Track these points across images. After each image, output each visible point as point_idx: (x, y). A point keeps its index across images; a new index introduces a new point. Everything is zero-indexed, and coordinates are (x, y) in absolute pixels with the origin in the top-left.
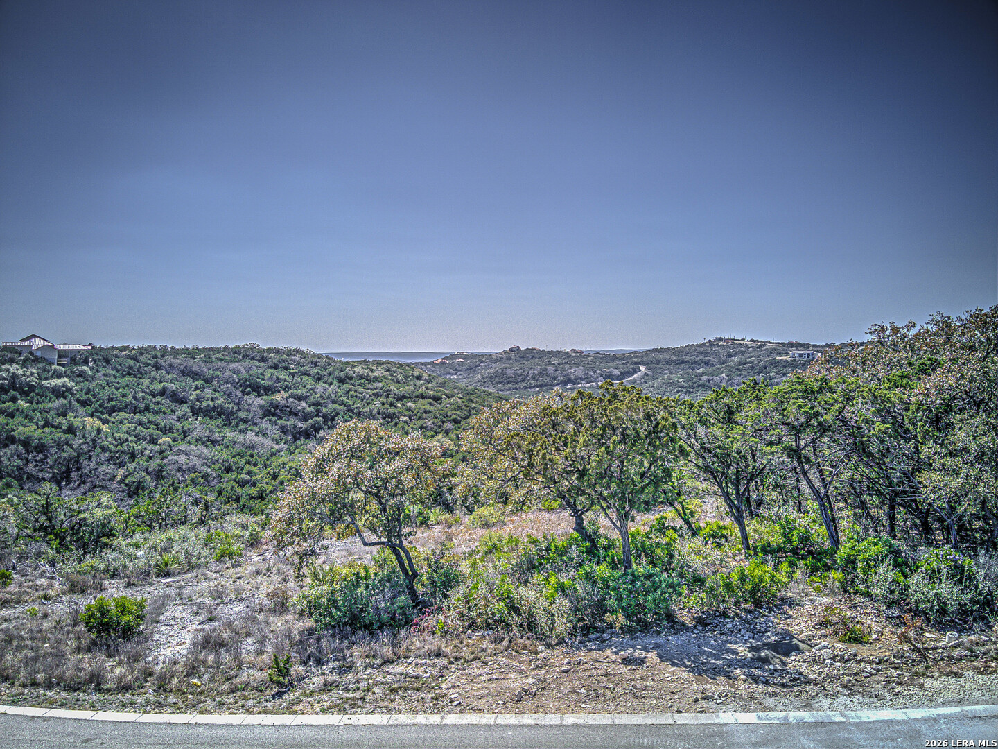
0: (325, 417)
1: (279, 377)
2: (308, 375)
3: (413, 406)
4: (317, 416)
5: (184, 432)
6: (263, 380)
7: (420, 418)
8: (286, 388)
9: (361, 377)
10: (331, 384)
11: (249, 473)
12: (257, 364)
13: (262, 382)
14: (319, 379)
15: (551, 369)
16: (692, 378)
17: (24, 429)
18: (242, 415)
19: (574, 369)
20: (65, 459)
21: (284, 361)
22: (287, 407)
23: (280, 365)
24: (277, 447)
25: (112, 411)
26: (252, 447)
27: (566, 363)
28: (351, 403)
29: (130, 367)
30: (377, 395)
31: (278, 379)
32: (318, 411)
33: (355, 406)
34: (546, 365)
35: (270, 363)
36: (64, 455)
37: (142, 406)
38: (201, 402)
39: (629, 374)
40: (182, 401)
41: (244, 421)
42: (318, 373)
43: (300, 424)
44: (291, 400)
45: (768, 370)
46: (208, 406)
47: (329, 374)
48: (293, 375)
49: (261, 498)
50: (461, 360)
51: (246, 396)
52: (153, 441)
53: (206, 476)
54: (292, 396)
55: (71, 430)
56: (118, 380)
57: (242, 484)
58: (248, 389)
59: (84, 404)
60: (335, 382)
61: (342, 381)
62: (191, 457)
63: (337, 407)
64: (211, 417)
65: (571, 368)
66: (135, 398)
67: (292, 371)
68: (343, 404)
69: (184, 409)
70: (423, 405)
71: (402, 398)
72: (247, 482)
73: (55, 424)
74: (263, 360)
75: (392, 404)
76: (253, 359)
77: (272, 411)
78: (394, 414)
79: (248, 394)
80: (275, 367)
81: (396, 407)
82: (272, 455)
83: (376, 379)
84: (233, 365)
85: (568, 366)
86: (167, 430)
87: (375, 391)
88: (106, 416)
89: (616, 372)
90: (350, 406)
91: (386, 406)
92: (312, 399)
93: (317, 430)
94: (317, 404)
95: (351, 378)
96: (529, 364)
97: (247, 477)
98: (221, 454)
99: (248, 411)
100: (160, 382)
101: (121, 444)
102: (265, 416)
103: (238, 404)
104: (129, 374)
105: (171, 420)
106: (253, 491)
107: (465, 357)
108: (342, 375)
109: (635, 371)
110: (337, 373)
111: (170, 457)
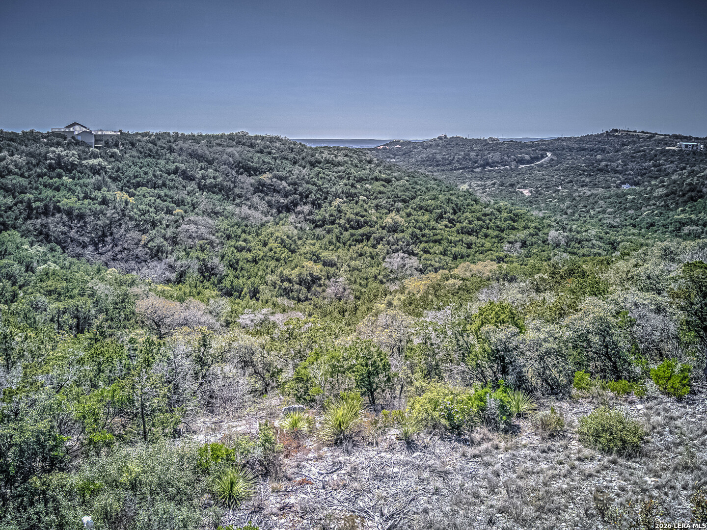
0: (301, 194)
1: (265, 160)
2: (287, 159)
3: (370, 187)
4: (295, 193)
5: (193, 205)
6: (252, 162)
7: (376, 198)
8: (270, 170)
9: (328, 162)
10: (304, 167)
11: (245, 240)
12: (248, 149)
13: (252, 164)
14: (295, 163)
15: (473, 154)
16: (593, 164)
17: (67, 201)
18: (237, 191)
19: (492, 154)
20: (100, 226)
21: (268, 147)
22: (272, 185)
23: (265, 150)
24: (265, 219)
25: (138, 185)
26: (246, 218)
27: (486, 149)
28: (321, 183)
29: (151, 150)
30: (341, 178)
31: (264, 162)
32: (296, 189)
33: (324, 186)
34: (468, 151)
35: (257, 149)
36: (100, 223)
37: (160, 182)
38: (205, 180)
39: (538, 159)
40: (191, 179)
41: (240, 196)
42: (294, 158)
43: (282, 200)
44: (274, 180)
45: (658, 157)
46: (211, 183)
47: (303, 159)
48: (275, 158)
49: (255, 261)
50: (398, 146)
51: (240, 176)
52: (169, 212)
53: (211, 243)
54: (275, 176)
55: (104, 202)
56: (141, 160)
57: (240, 250)
58: (241, 170)
59: (115, 180)
60: (308, 166)
61: (313, 165)
62: (199, 226)
63: (309, 186)
64: (214, 193)
65: (489, 153)
66: (154, 176)
67: (274, 155)
68: (314, 184)
69: (192, 186)
70: (377, 186)
71: (360, 180)
72: (244, 248)
73: (93, 196)
74: (252, 145)
75: (353, 186)
76: (244, 144)
77: (261, 189)
78: (355, 194)
79: (241, 174)
80: (261, 152)
81: (356, 188)
82: (262, 225)
83: (339, 164)
84: (229, 150)
85: (486, 152)
86: (179, 203)
87: (339, 174)
88: (132, 190)
89: (527, 157)
90: (320, 186)
91: (349, 187)
92: (290, 180)
93: (296, 205)
94: (295, 184)
95: (320, 163)
96: (455, 150)
97: (244, 244)
98: (222, 224)
99: (242, 188)
100: (174, 162)
101: (144, 214)
102: (255, 192)
103: (234, 182)
104: (150, 156)
105: (182, 194)
106: (249, 256)
107: (402, 144)
108: (313, 159)
109: (543, 157)
110: (309, 158)
111: (183, 226)
